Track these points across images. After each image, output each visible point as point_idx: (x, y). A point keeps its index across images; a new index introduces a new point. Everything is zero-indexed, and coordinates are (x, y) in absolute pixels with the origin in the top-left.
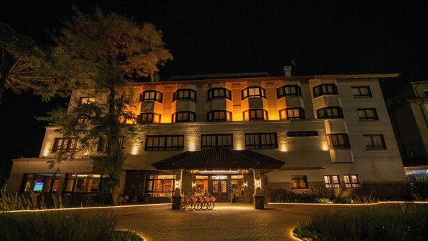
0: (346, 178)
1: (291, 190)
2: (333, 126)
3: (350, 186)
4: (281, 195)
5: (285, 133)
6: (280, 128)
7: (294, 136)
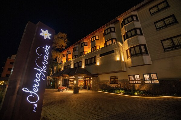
0: (146, 76)
1: (109, 84)
2: (130, 42)
3: (150, 82)
4: (104, 87)
5: (99, 55)
6: (97, 53)
7: (103, 56)
